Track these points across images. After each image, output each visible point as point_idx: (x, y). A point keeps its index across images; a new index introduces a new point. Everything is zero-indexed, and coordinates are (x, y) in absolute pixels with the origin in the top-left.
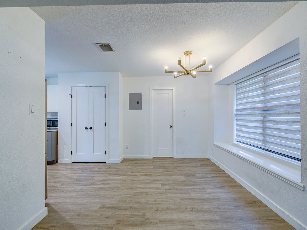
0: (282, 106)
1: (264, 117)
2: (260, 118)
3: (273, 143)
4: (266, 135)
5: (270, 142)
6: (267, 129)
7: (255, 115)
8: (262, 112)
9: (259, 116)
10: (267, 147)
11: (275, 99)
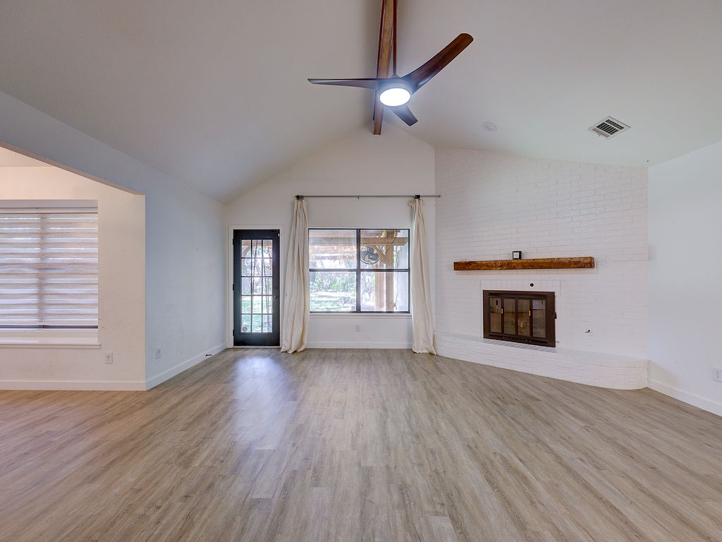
0: (70, 264)
1: (41, 278)
2: (35, 280)
3: (56, 314)
4: (45, 304)
5: (51, 314)
6: (46, 296)
7: (23, 275)
8: (37, 272)
9: (31, 277)
10: (47, 322)
11: (60, 254)
